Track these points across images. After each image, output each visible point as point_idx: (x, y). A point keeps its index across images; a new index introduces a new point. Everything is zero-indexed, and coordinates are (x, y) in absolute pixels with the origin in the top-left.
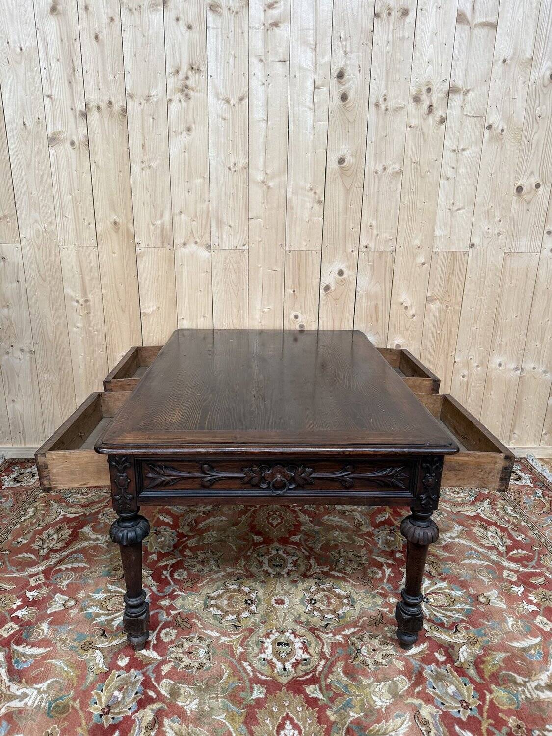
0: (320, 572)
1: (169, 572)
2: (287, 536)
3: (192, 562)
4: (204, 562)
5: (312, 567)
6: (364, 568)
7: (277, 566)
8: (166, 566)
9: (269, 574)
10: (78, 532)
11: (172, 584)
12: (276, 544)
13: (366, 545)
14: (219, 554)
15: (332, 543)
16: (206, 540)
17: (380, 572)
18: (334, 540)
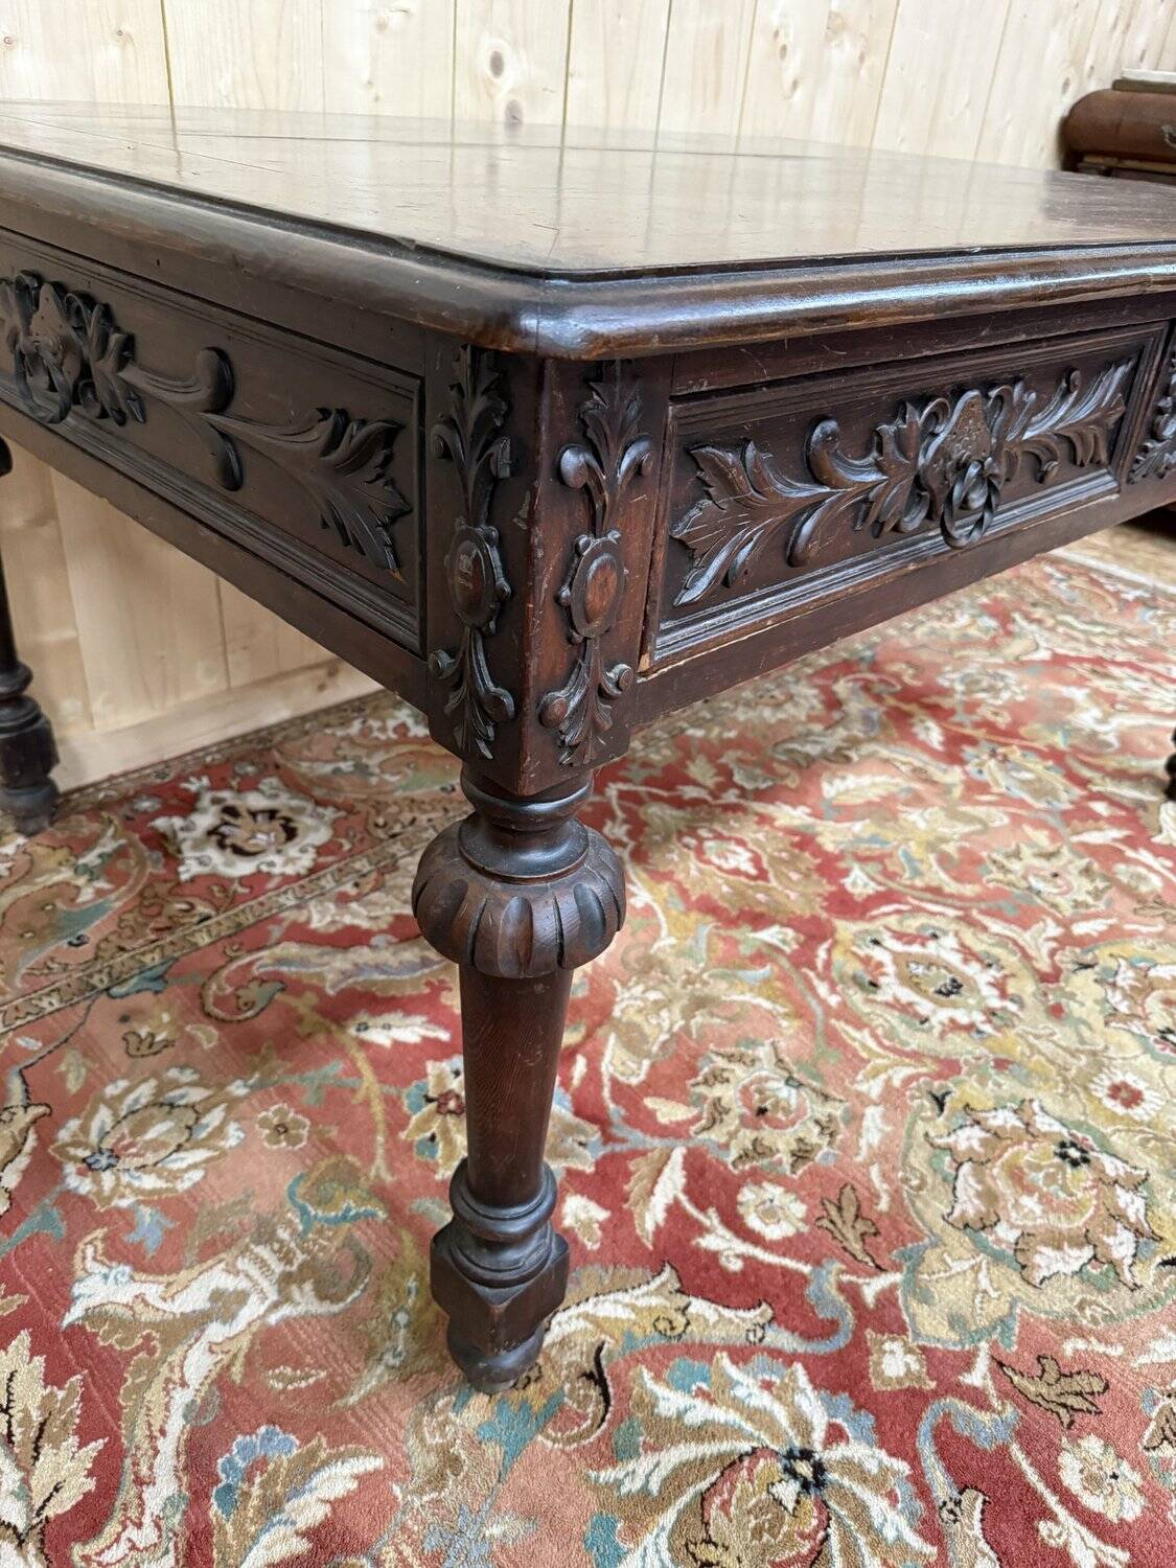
0: (1054, 945)
1: (722, 1230)
2: (833, 888)
3: (732, 1135)
4: (762, 1111)
5: (1021, 943)
6: (1106, 878)
7: (948, 994)
8: (674, 1210)
9: (970, 1028)
10: (75, 1330)
11: (806, 1269)
12: (845, 928)
13: (1016, 820)
14: (763, 1052)
15: (950, 848)
16: (647, 1029)
17: (1142, 870)
18: (945, 841)
